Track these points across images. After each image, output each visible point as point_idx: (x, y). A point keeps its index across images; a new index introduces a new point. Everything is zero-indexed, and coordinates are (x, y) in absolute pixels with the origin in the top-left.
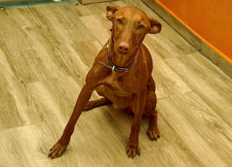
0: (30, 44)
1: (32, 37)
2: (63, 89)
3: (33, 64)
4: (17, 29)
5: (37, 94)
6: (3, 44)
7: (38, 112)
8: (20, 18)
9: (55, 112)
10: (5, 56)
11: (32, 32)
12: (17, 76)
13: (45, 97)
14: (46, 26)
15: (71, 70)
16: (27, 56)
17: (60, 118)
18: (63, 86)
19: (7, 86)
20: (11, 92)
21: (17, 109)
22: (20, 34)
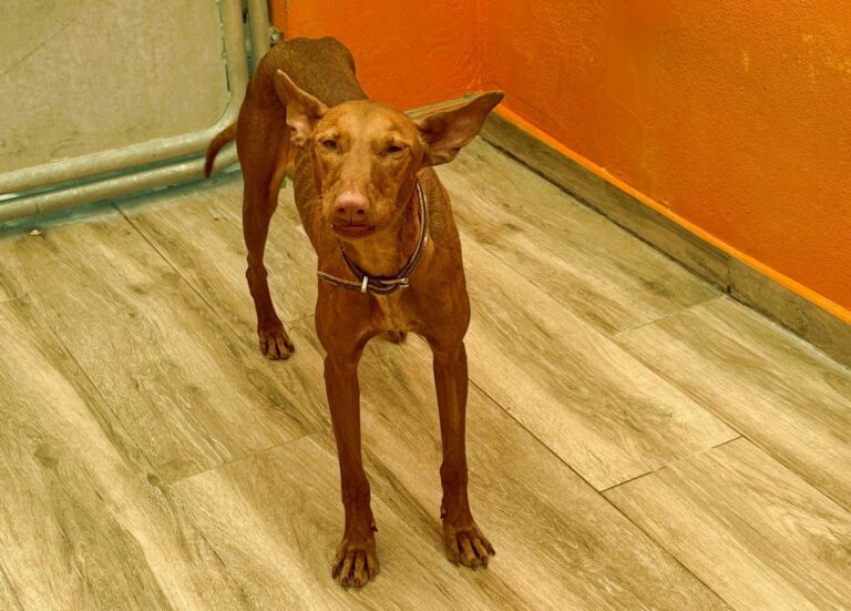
0: (154, 341)
1: (155, 317)
2: (295, 487)
3: (178, 412)
4: (100, 296)
5: (209, 514)
6: (64, 354)
7: (226, 579)
8: (103, 255)
9: (285, 572)
10: (78, 393)
11: (151, 299)
12: (132, 459)
13: (240, 524)
14: (193, 273)
15: (307, 415)
16: (151, 386)
17: (308, 592)
18: (292, 477)
19: (106, 500)
20: (121, 520)
21: (155, 581)
22: (114, 312)
